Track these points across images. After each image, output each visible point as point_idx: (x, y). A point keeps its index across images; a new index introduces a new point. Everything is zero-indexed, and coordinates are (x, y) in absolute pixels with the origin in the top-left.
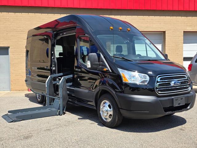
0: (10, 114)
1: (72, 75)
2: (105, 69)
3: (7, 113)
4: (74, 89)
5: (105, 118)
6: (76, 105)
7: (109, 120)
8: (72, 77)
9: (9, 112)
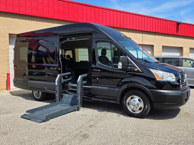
0: (28, 113)
1: (86, 74)
2: (136, 70)
3: (25, 113)
4: (91, 87)
5: (132, 110)
6: (92, 101)
7: (138, 112)
8: (87, 75)
9: (27, 112)
